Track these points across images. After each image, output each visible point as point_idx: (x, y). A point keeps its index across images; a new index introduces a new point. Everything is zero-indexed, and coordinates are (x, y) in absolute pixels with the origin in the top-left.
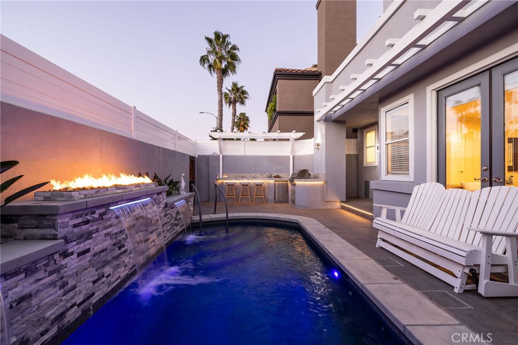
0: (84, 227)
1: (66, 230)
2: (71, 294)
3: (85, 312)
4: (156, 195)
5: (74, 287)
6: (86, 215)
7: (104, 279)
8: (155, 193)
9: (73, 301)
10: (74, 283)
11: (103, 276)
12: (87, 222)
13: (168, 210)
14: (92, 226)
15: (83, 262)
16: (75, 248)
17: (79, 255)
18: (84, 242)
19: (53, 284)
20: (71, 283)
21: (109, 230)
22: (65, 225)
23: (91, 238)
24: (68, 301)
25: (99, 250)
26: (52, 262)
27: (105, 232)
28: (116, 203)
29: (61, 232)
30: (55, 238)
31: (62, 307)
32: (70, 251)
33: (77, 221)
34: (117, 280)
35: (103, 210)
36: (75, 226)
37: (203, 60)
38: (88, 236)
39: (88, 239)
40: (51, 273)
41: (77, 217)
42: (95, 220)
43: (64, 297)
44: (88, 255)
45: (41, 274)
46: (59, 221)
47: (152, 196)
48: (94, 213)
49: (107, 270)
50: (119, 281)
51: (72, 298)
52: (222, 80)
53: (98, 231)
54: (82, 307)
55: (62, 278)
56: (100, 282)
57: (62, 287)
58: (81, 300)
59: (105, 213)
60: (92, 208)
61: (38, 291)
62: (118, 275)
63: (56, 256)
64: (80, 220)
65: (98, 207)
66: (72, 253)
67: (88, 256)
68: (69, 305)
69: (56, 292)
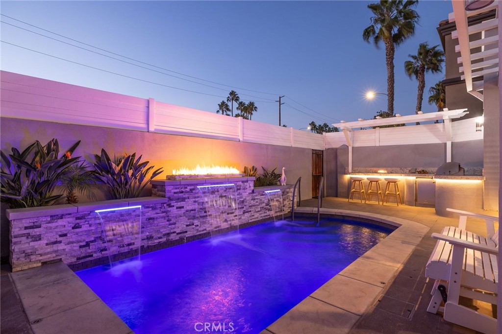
0: (180, 195)
1: (170, 194)
2: (173, 226)
3: (182, 239)
4: (241, 182)
5: (175, 224)
6: (181, 188)
7: (194, 226)
8: (240, 181)
9: (175, 230)
10: (175, 221)
11: (193, 224)
12: (182, 192)
13: (256, 196)
14: (185, 195)
15: (180, 212)
16: (175, 204)
17: (177, 208)
18: (180, 202)
19: (164, 217)
20: (173, 221)
21: (197, 199)
22: (170, 191)
23: (185, 201)
24: (171, 229)
25: (190, 209)
26: (163, 207)
27: (194, 200)
28: (202, 184)
29: (168, 195)
30: (164, 197)
31: (168, 230)
32: (172, 205)
33: (176, 191)
34: (203, 231)
35: (192, 187)
36: (175, 193)
37: (368, 33)
38: (183, 199)
39: (182, 201)
40: (163, 212)
41: (176, 189)
42: (187, 192)
43: (169, 226)
44: (182, 209)
45: (158, 211)
46: (166, 189)
47: (236, 183)
48: (186, 188)
49: (196, 222)
50: (205, 232)
51: (174, 228)
52: (393, 50)
53: (189, 198)
54: (180, 235)
55: (168, 216)
56: (191, 227)
57: (168, 221)
58: (179, 232)
59: (194, 189)
60: (185, 185)
61: (157, 218)
62: (204, 228)
63: (165, 205)
64: (178, 190)
65: (188, 185)
66: (173, 206)
67: (183, 211)
68: (172, 231)
69: (165, 222)
